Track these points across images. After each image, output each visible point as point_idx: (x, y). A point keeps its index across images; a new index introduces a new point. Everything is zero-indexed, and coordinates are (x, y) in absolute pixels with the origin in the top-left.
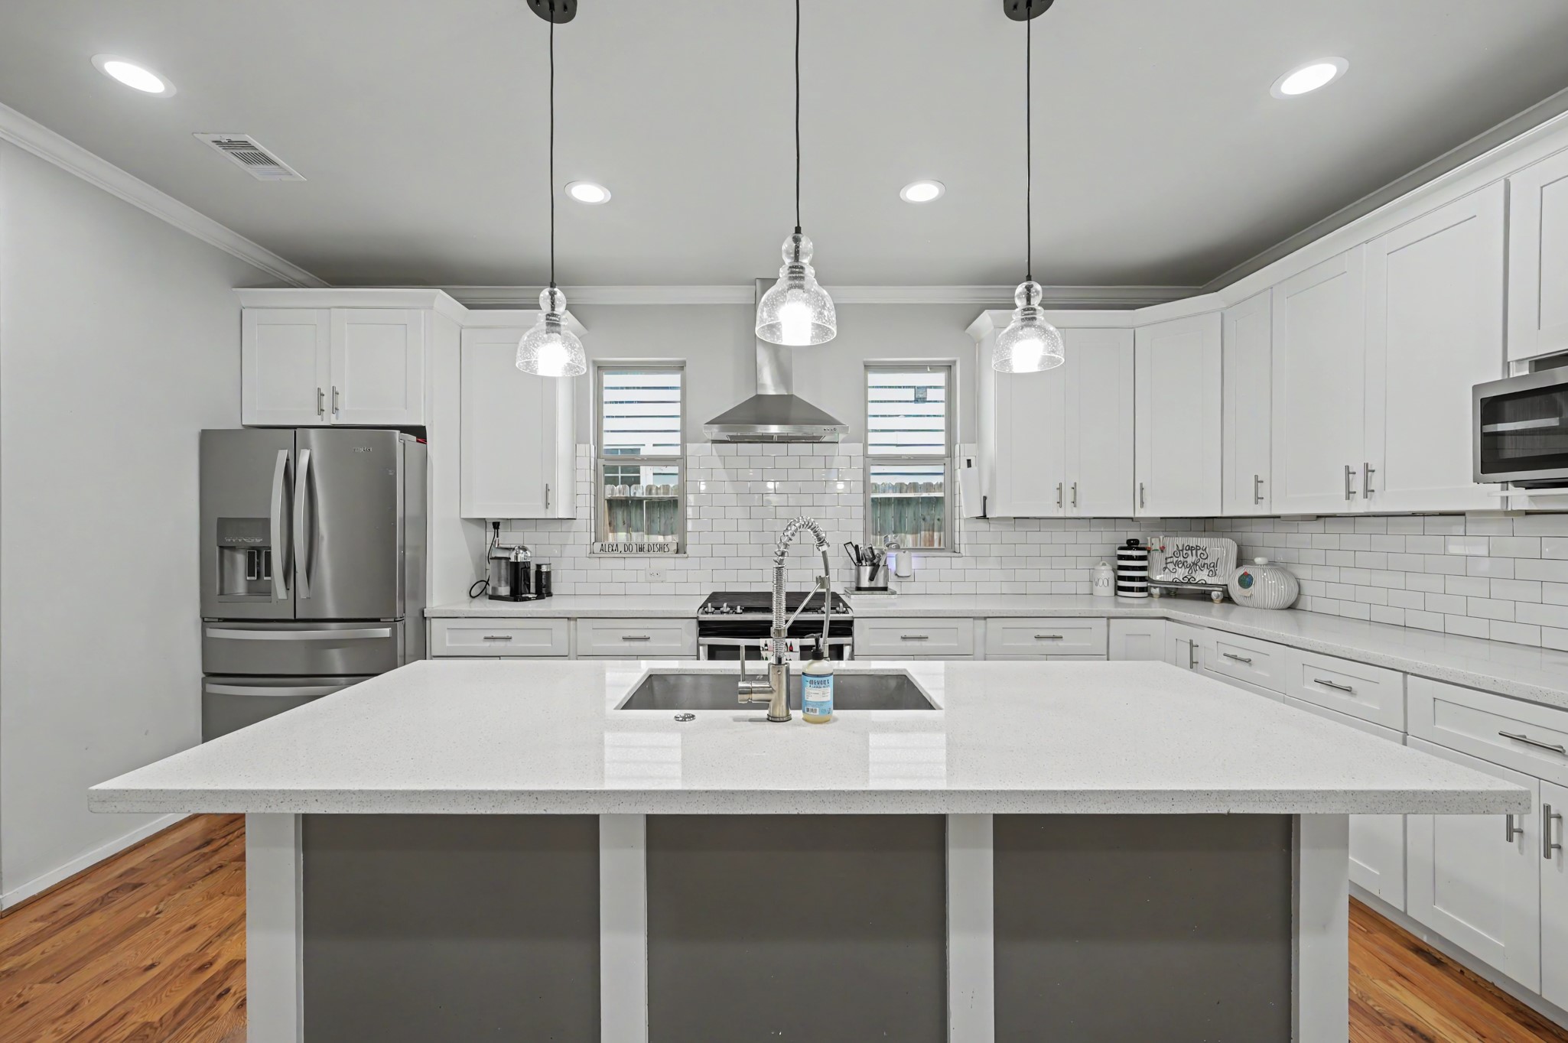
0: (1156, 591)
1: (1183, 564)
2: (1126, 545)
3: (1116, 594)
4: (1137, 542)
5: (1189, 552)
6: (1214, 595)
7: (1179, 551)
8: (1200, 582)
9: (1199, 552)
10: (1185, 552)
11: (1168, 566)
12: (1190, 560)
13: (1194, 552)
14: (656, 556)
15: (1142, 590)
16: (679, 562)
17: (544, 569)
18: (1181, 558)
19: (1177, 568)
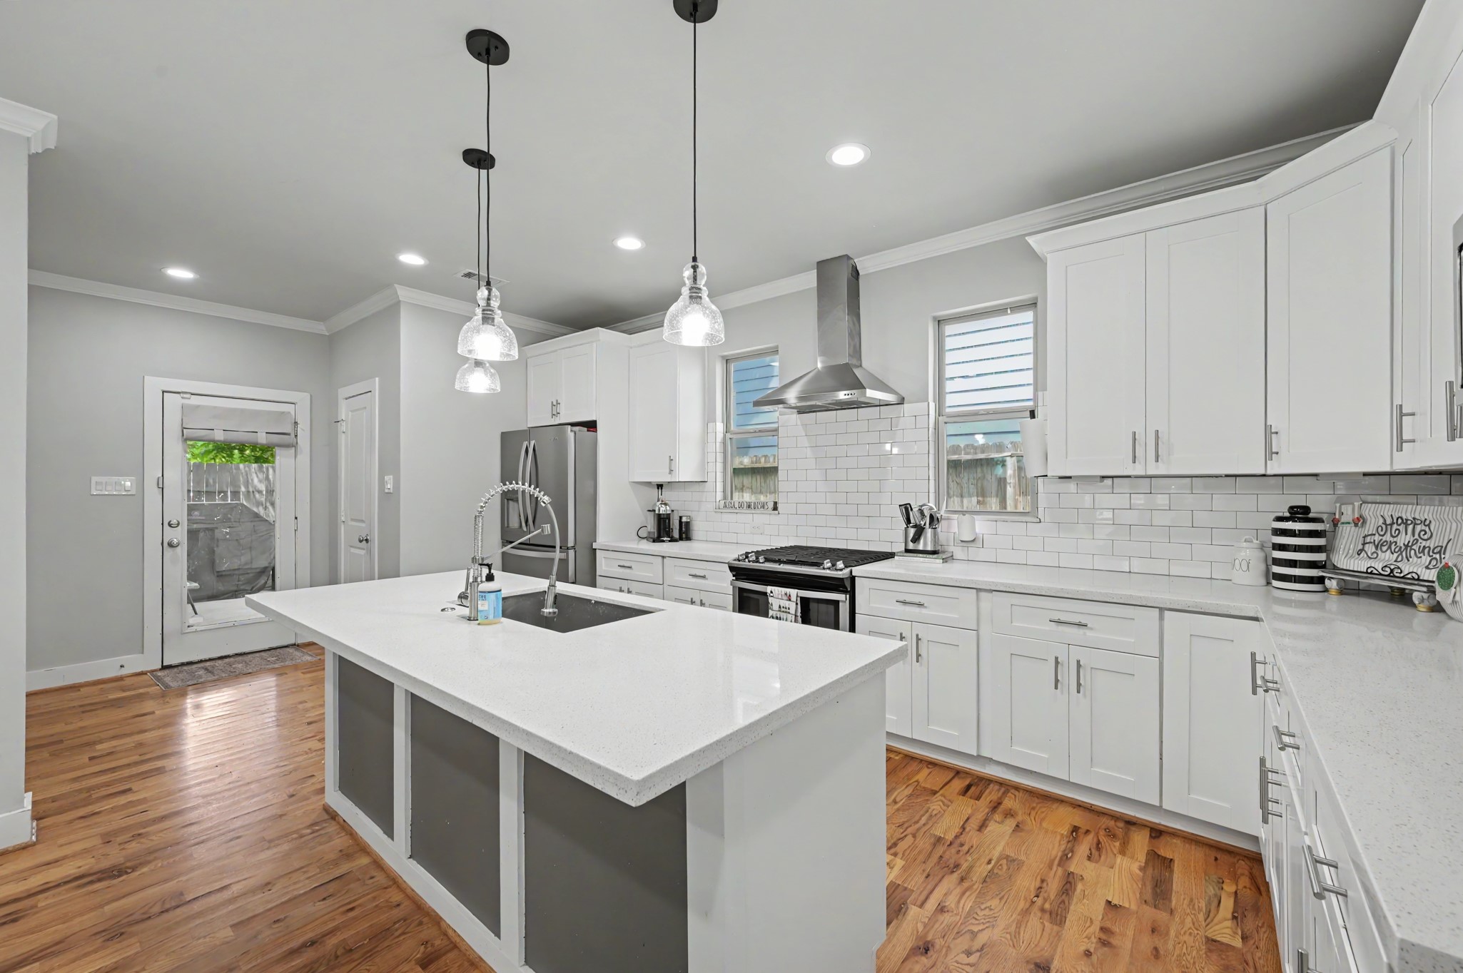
0: (1332, 584)
1: (1390, 547)
2: (1287, 515)
3: (1268, 583)
4: (1306, 510)
5: (1402, 528)
6: (1416, 597)
7: (1386, 525)
8: (1409, 576)
9: (1418, 528)
10: (1395, 526)
11: (1366, 549)
12: (1403, 540)
13: (1410, 528)
14: (758, 512)
15: (1310, 580)
16: (773, 518)
17: (684, 519)
18: (1388, 537)
19: (1379, 552)
